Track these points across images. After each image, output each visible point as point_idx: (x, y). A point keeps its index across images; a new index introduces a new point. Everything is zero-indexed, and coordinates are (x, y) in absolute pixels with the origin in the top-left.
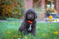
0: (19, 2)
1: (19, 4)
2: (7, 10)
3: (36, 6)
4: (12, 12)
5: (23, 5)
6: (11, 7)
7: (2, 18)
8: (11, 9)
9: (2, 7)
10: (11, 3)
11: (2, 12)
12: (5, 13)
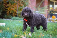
0: (24, 2)
1: (23, 3)
2: (12, 9)
3: (39, 6)
4: (16, 11)
5: (27, 5)
6: (15, 7)
7: (7, 17)
8: (16, 8)
9: (6, 6)
10: (16, 2)
11: (7, 11)
12: (10, 12)
